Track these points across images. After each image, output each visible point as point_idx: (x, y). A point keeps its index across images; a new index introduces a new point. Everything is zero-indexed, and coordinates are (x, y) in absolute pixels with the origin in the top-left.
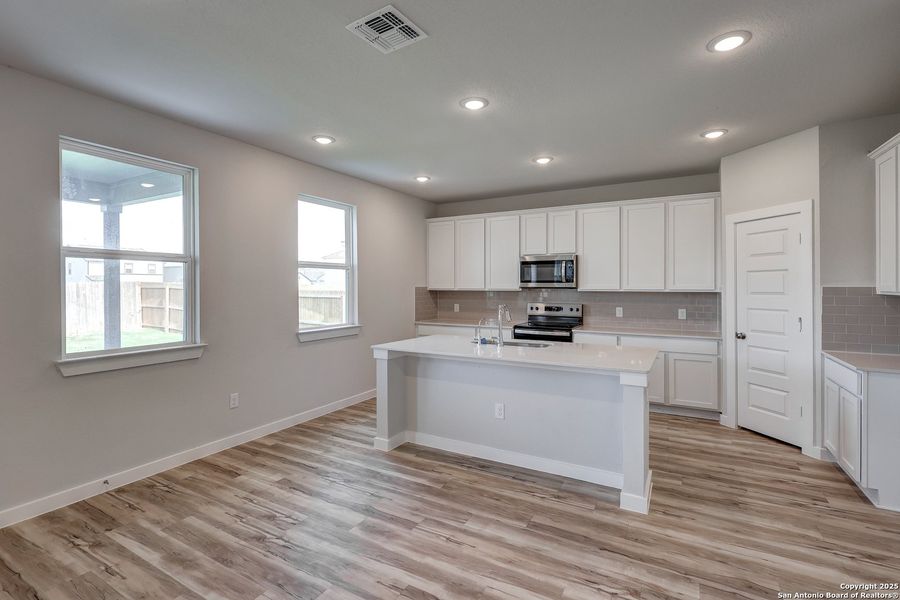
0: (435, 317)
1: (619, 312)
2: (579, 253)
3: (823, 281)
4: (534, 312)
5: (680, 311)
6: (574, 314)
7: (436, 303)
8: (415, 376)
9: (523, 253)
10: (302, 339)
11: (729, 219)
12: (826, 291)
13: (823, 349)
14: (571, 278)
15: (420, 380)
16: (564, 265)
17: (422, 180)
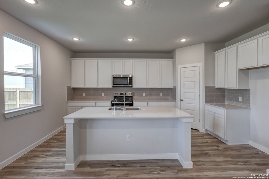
0: (74, 99)
1: (144, 94)
2: (133, 75)
3: (205, 85)
4: (116, 95)
5: (161, 93)
6: (130, 95)
7: (74, 93)
8: (85, 128)
9: (113, 74)
10: (7, 117)
11: (179, 67)
12: (206, 87)
13: (205, 103)
14: (131, 83)
15: (88, 130)
16: (129, 79)
17: (76, 39)
